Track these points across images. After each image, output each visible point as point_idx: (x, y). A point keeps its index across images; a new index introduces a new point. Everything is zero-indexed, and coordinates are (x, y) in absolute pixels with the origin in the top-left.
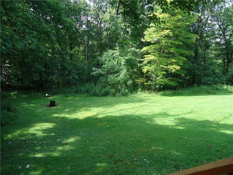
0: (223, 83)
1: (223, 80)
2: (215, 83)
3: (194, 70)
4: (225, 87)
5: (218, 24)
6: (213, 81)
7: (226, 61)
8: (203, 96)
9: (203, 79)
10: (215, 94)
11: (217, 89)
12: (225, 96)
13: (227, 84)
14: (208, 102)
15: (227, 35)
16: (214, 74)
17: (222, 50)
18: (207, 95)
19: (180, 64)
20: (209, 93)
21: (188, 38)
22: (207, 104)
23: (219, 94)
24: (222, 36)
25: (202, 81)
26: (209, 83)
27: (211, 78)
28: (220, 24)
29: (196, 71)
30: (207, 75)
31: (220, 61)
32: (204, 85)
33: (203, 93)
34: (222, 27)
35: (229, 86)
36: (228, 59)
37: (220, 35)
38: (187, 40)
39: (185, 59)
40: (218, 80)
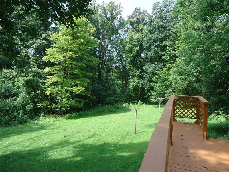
0: (122, 101)
1: (122, 99)
2: (117, 102)
3: (99, 90)
4: (124, 105)
5: (116, 51)
6: (114, 100)
8: (107, 116)
9: (106, 99)
10: (116, 112)
11: (118, 108)
12: (124, 114)
13: (126, 102)
14: (110, 121)
15: (123, 61)
16: (116, 94)
17: (120, 73)
18: (110, 114)
19: (84, 85)
20: (111, 112)
21: (91, 61)
22: (109, 124)
23: (120, 112)
24: (120, 61)
25: (106, 101)
26: (111, 103)
27: (113, 98)
28: (117, 52)
29: (101, 92)
30: (110, 95)
31: (120, 82)
32: (107, 105)
33: (107, 112)
34: (119, 54)
35: (127, 104)
36: (125, 81)
37: (118, 60)
38: (90, 63)
39: (89, 80)
40: (119, 99)
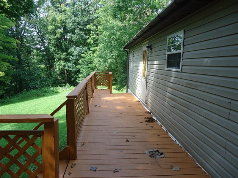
0: (49, 86)
1: (49, 83)
2: (43, 86)
3: (20, 75)
4: (52, 89)
5: (36, 31)
6: (40, 85)
7: (48, 65)
8: (35, 100)
9: (30, 84)
10: (44, 96)
11: (46, 92)
12: (53, 96)
13: (53, 86)
14: (40, 104)
15: (46, 43)
16: (40, 78)
17: (43, 56)
18: (37, 98)
19: (4, 69)
20: (39, 96)
21: (9, 43)
22: (40, 105)
23: (48, 96)
24: (41, 42)
25: (31, 86)
26: (37, 87)
27: (38, 82)
28: (37, 31)
29: (22, 77)
30: (34, 80)
31: (43, 66)
32: (33, 90)
33: (33, 97)
34: (40, 34)
35: (55, 88)
36: (49, 64)
38: (8, 44)
39: (9, 64)
40: (45, 83)
